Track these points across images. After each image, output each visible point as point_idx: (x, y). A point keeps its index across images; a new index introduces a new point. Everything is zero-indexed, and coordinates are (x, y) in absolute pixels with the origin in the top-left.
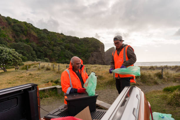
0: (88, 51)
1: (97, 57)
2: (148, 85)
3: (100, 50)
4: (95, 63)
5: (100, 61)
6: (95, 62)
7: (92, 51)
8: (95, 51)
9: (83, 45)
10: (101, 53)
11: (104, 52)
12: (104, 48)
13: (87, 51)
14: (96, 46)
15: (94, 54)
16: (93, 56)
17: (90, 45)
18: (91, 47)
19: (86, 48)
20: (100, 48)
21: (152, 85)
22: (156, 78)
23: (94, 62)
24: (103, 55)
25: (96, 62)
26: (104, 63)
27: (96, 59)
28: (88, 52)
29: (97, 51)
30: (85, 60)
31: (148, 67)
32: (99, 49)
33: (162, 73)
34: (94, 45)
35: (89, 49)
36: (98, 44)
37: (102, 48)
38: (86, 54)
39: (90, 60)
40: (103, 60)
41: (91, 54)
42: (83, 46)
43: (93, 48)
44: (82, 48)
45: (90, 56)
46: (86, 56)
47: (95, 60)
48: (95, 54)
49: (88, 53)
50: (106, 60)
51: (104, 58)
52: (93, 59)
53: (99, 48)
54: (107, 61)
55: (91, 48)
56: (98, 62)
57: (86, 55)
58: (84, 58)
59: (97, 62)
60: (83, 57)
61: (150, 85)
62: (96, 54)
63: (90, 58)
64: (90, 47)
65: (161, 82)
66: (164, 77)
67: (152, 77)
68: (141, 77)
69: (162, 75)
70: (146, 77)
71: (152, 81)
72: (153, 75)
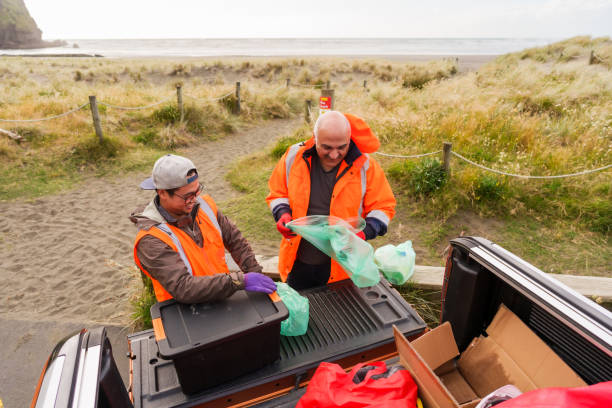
22: (225, 114)
33: (237, 96)
61: (216, 140)
65: (239, 123)
66: (243, 106)
67: (214, 112)
68: (187, 115)
69: (237, 102)
70: (201, 113)
71: (218, 125)
72: (215, 105)
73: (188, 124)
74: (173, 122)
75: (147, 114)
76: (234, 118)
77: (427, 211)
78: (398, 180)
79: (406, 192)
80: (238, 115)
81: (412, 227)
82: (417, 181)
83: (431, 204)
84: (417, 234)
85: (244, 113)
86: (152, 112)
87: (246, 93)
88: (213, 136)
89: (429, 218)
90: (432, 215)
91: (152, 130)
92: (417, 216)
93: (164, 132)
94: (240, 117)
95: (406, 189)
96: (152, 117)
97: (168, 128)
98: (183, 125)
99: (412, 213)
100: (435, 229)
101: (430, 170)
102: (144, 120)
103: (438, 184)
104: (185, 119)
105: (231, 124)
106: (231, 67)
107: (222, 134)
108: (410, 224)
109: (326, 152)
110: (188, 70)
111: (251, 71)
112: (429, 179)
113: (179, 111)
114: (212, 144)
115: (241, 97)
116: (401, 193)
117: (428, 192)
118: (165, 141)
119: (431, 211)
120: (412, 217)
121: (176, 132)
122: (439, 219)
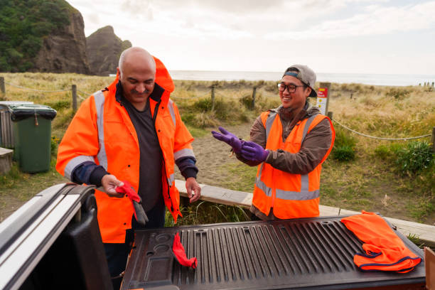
0: (33, 30)
1: (63, 52)
2: (231, 125)
3: (71, 29)
4: (58, 69)
5: (74, 64)
6: (59, 65)
7: (45, 33)
8: (54, 33)
9: (13, 10)
10: (74, 41)
11: (85, 39)
12: (82, 25)
13: (28, 30)
14: (59, 16)
15: (54, 40)
16: (49, 48)
17: (38, 11)
18: (39, 20)
19: (24, 21)
20: (72, 24)
21: (239, 125)
22: (243, 109)
23: (55, 65)
24: (80, 47)
25: (61, 67)
26: (88, 69)
27: (60, 58)
28: (32, 34)
29: (63, 34)
30: (25, 57)
31: (208, 82)
32: (70, 27)
33: (253, 97)
34: (49, 12)
35: (33, 24)
36: (64, 10)
37: (76, 26)
38: (27, 39)
39: (40, 59)
40: (82, 62)
41: (41, 40)
42: (12, 13)
43: (47, 24)
44: (7, 19)
45: (39, 48)
46: (28, 46)
47: (57, 60)
48: (56, 40)
49: (32, 37)
50: (91, 61)
51: (85, 57)
52: (51, 56)
53: (69, 24)
54: (94, 64)
55: (41, 23)
56: (67, 65)
57: (26, 42)
58: (19, 52)
59: (63, 65)
60: (14, 47)
61: (234, 125)
62: (60, 42)
63: (41, 52)
64: (36, 20)
65: (252, 116)
66: (256, 105)
67: (236, 106)
68: (217, 106)
69: (253, 101)
70: (226, 105)
71: (237, 115)
72: (237, 102)
73: (216, 113)
74: (206, 111)
75: (190, 104)
76: (249, 112)
77: (414, 187)
78: (384, 159)
79: (392, 169)
80: (252, 110)
81: (398, 199)
82: (405, 160)
83: (419, 181)
84: (404, 206)
85: (256, 109)
86: (193, 103)
87: (260, 96)
88: (233, 122)
89: (416, 194)
90: (419, 191)
91: (192, 114)
92: (403, 190)
93: (199, 116)
94: (254, 112)
95: (392, 166)
96: (193, 106)
97: (202, 114)
98: (213, 113)
99: (398, 188)
100: (422, 204)
101: (418, 151)
102: (188, 108)
103: (427, 163)
104: (215, 109)
105: (246, 115)
106: (251, 84)
107: (239, 122)
108: (396, 196)
109: (132, 86)
110: (222, 85)
111: (265, 87)
112: (416, 158)
113: (212, 103)
114: (232, 127)
115: (256, 99)
116: (387, 170)
117: (416, 170)
118: (199, 122)
119: (418, 187)
120: (398, 191)
121: (207, 117)
122: (427, 195)
